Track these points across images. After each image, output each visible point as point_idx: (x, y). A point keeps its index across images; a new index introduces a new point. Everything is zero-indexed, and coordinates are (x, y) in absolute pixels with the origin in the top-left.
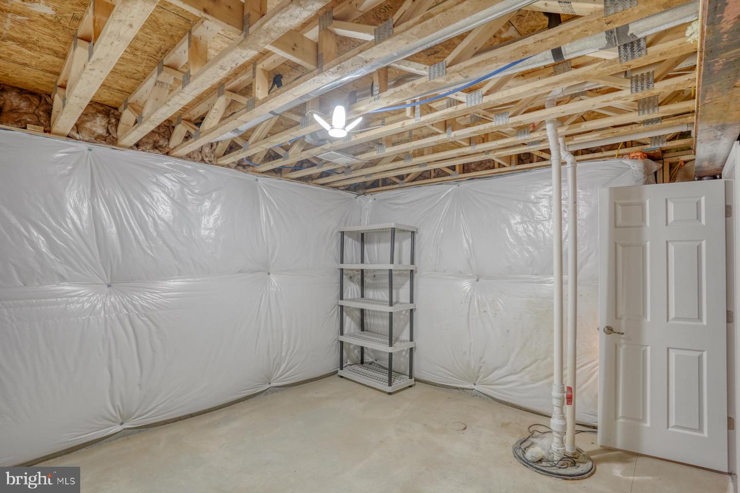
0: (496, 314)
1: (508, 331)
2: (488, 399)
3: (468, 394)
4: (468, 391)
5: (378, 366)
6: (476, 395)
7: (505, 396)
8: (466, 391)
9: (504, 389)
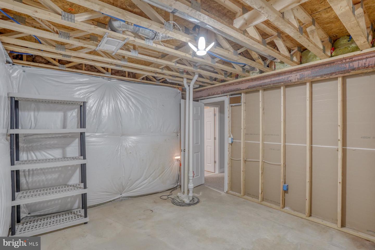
0: (136, 153)
1: (143, 160)
2: (128, 199)
3: (117, 201)
4: (116, 200)
5: (32, 217)
6: (122, 200)
7: (141, 192)
8: (115, 200)
9: (141, 189)
